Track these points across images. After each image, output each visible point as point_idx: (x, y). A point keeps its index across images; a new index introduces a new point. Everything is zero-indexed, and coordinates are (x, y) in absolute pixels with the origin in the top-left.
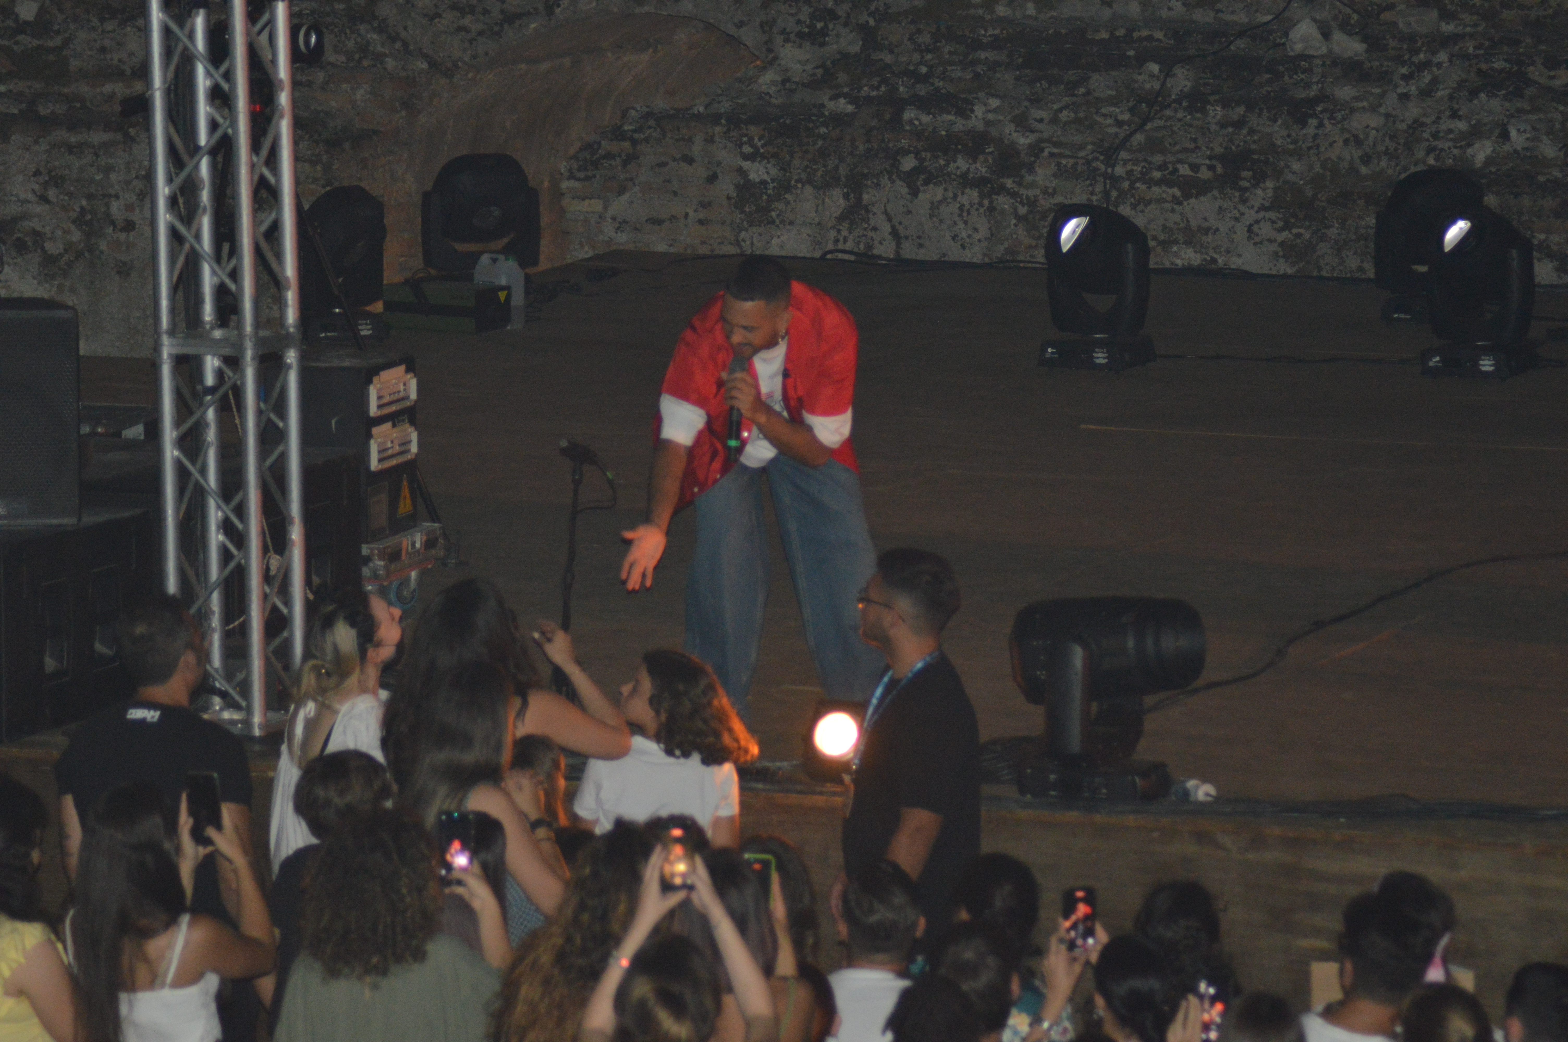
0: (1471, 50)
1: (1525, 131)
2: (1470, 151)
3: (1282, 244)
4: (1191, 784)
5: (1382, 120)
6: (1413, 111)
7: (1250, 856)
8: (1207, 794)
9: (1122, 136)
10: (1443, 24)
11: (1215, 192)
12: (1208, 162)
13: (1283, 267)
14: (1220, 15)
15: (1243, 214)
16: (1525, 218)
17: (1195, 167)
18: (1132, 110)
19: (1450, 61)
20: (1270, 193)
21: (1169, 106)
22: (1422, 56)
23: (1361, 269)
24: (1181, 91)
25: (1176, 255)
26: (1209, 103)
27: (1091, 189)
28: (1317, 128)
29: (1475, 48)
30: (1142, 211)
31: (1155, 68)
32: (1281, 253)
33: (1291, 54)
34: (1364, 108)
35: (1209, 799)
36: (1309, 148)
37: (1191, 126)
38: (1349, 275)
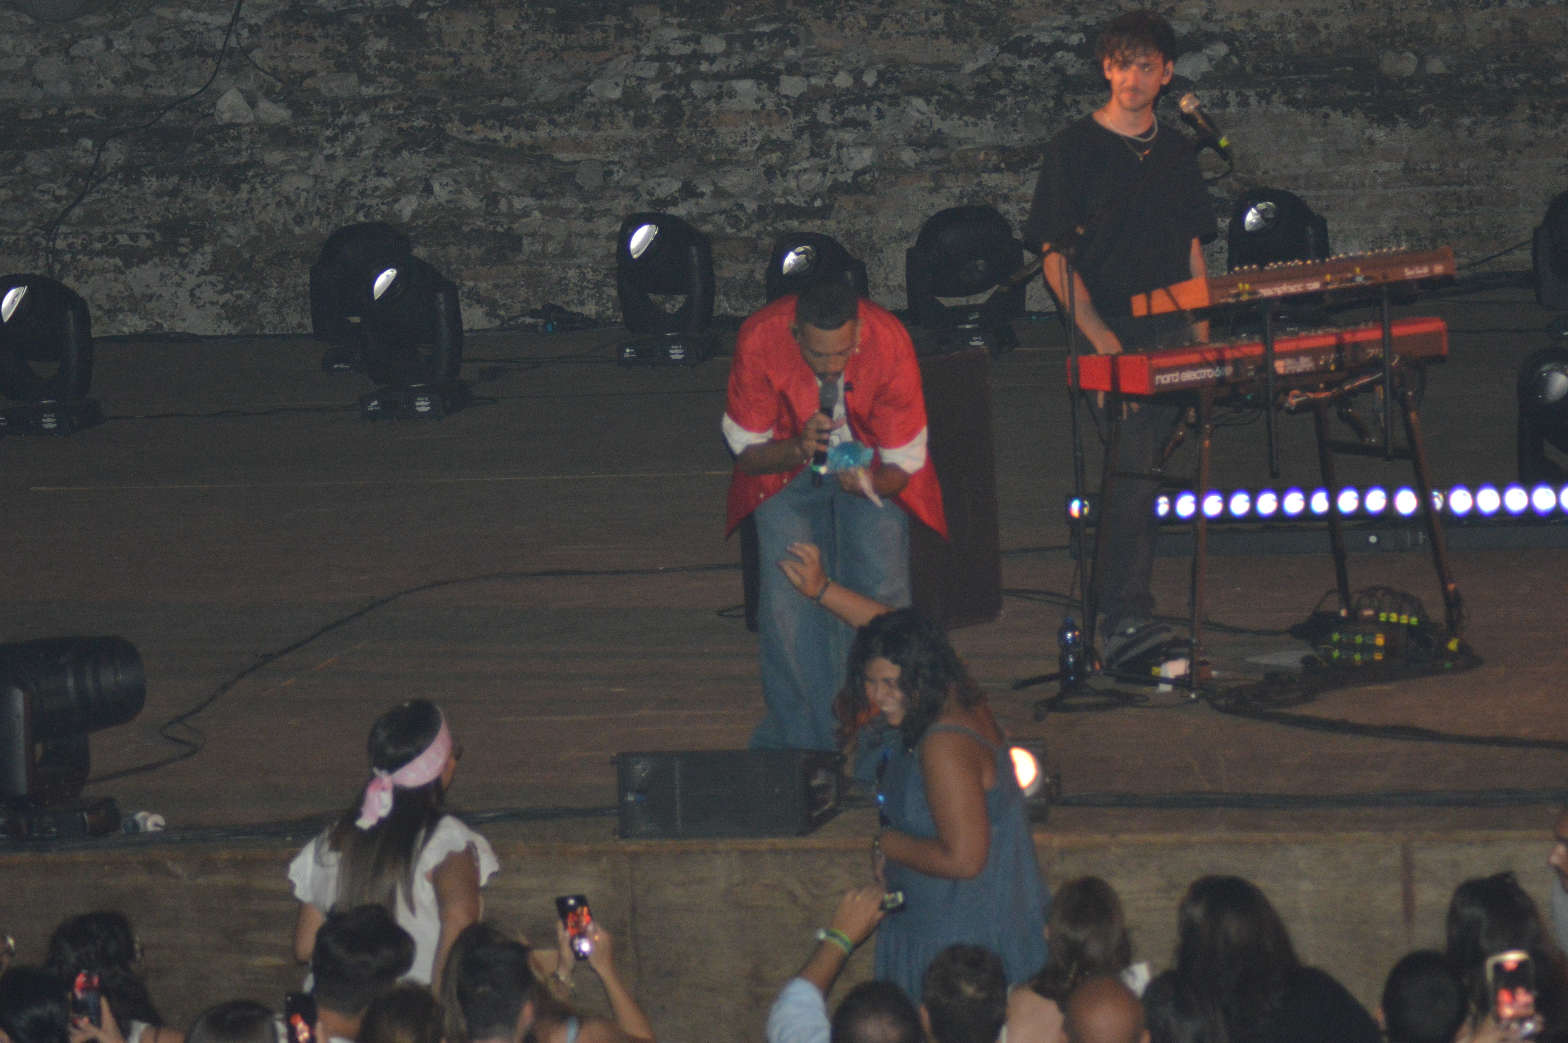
0: (391, 111)
1: (447, 185)
2: (397, 206)
3: (224, 306)
4: (140, 816)
5: (310, 182)
6: (340, 171)
7: (200, 881)
8: (156, 825)
9: (60, 211)
10: (363, 88)
11: (156, 260)
12: (145, 231)
13: (227, 328)
14: (149, 89)
15: (184, 279)
16: (454, 267)
17: (134, 237)
18: (69, 185)
19: (372, 122)
20: (209, 257)
21: (105, 179)
22: (344, 118)
23: (301, 325)
24: (116, 164)
25: (123, 323)
26: (144, 174)
27: (34, 263)
28: (250, 192)
29: (395, 108)
30: (86, 282)
31: (88, 143)
32: (224, 315)
33: (220, 123)
34: (293, 171)
35: (159, 829)
36: (244, 212)
37: (127, 197)
38: (290, 332)
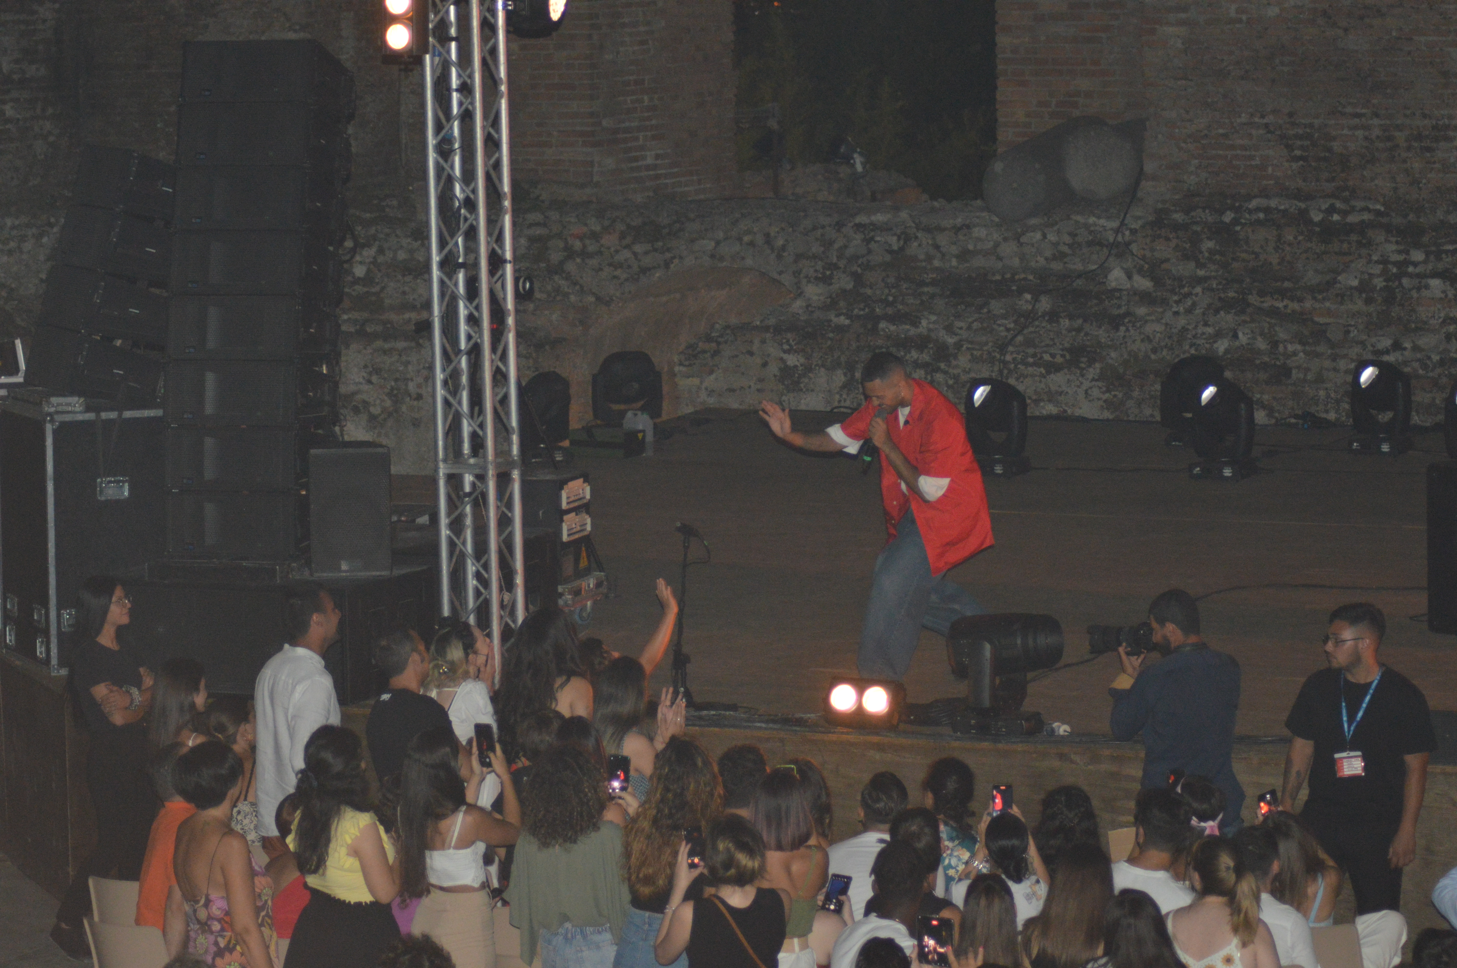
0: (1214, 286)
1: (1247, 334)
2: (1215, 345)
3: (1105, 401)
4: (1056, 725)
5: (1163, 328)
6: (1182, 322)
7: (1091, 767)
8: (1065, 731)
9: (1009, 337)
10: (1198, 270)
11: (1066, 370)
12: (1061, 352)
13: (1107, 415)
14: (1067, 265)
15: (1082, 383)
16: (1248, 385)
17: (1053, 356)
18: (1015, 322)
19: (1203, 292)
20: (1098, 371)
21: (1037, 319)
22: (1186, 289)
23: (1152, 416)
24: (1045, 310)
25: (1043, 408)
26: (1061, 317)
27: (991, 369)
28: (1125, 332)
29: (1217, 285)
30: (1022, 382)
31: (1028, 297)
32: (1105, 406)
33: (1109, 288)
34: (1153, 320)
35: (1067, 734)
36: (1121, 344)
37: (1050, 331)
38: (1145, 419)
